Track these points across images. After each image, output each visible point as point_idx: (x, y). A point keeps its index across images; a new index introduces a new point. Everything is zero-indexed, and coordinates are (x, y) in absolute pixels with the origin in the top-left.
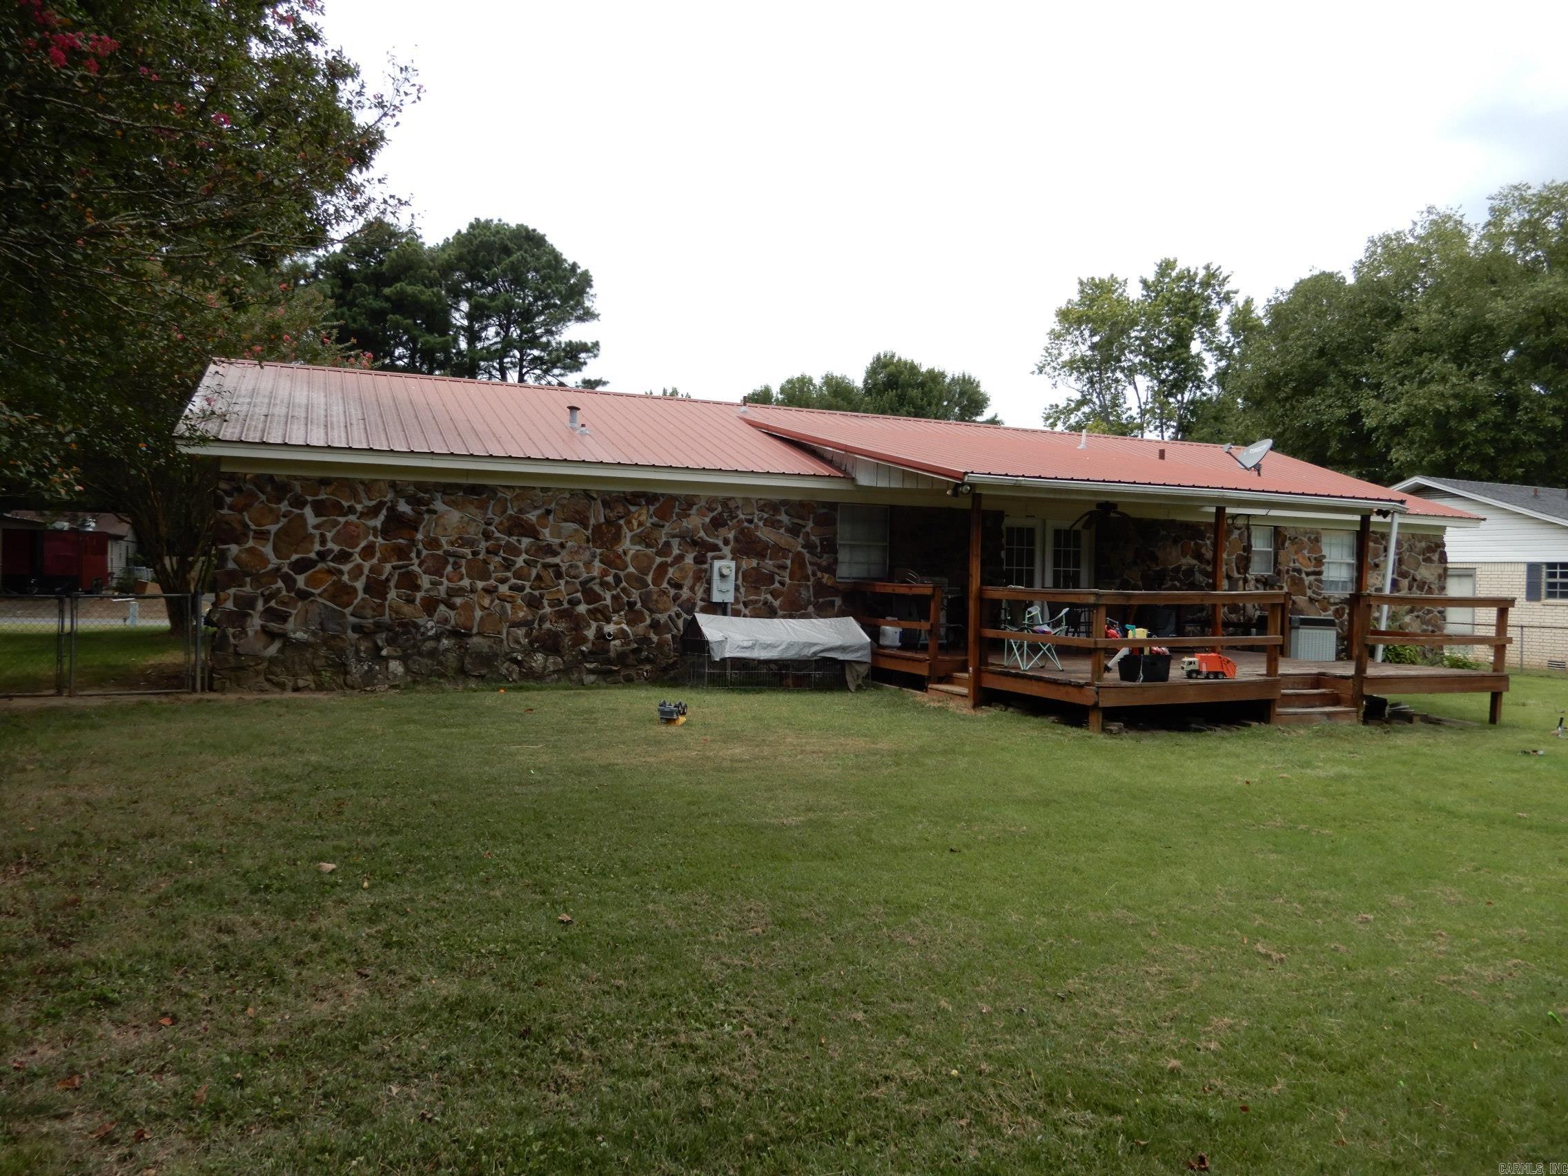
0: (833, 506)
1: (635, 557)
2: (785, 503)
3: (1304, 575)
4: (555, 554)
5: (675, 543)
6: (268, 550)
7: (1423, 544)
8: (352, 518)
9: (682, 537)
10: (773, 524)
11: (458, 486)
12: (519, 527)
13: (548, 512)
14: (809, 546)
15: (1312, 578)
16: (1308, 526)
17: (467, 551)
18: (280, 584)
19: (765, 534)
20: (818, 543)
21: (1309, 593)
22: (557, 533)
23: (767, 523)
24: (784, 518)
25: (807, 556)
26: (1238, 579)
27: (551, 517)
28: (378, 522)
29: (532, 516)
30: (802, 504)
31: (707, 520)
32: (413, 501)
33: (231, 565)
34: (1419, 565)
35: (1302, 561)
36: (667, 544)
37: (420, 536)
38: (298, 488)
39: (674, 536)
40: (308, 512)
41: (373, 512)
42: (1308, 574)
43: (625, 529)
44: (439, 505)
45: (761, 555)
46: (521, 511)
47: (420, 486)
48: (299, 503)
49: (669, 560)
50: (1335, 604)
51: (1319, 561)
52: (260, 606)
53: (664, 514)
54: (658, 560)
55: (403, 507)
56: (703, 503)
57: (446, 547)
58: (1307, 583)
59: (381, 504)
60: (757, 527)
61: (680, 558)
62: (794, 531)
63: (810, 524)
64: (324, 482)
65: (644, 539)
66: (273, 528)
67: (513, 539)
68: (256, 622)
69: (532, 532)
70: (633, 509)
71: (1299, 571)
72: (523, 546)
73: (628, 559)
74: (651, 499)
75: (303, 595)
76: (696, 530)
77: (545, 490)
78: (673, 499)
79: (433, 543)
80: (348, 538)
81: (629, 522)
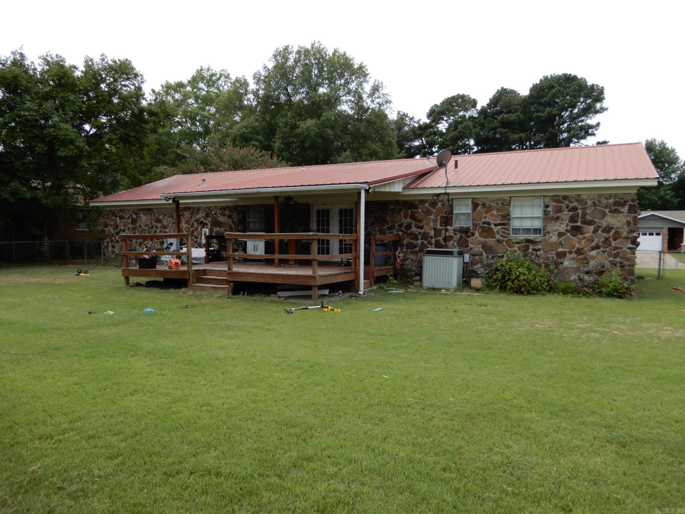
0: (244, 207)
1: (185, 228)
2: (227, 207)
3: (492, 226)
4: (166, 228)
5: (195, 223)
6: (112, 229)
7: (611, 201)
8: (125, 220)
9: (197, 221)
10: (223, 214)
11: (145, 209)
12: (159, 221)
13: (165, 215)
14: (234, 222)
15: (499, 227)
16: (496, 196)
17: (147, 228)
18: (114, 238)
19: (221, 219)
20: (236, 221)
21: (497, 236)
22: (167, 222)
23: (222, 214)
24: (227, 212)
25: (233, 226)
26: (441, 230)
27: (166, 217)
28: (130, 221)
29: (161, 217)
30: (232, 207)
31: (204, 215)
32: (136, 214)
33: (106, 234)
34: (604, 215)
35: (493, 218)
36: (193, 223)
37: (137, 224)
38: (116, 212)
39: (194, 221)
40: (118, 219)
41: (129, 218)
42: (496, 225)
43: (183, 219)
44: (141, 215)
45: (221, 227)
46: (159, 215)
47: (138, 210)
48: (116, 217)
49: (194, 229)
50: (517, 243)
51: (507, 217)
52: (110, 244)
53: (192, 214)
54: (191, 229)
55: (134, 216)
56: (203, 209)
57: (143, 227)
58: (495, 230)
59: (130, 216)
60: (218, 217)
61: (197, 228)
62: (230, 217)
63: (235, 214)
64: (121, 210)
65: (187, 222)
66: (112, 223)
67: (157, 224)
68: (110, 248)
69: (160, 221)
70: (184, 212)
71: (489, 224)
72: (159, 226)
73: (183, 229)
74: (189, 209)
75: (117, 241)
76: (200, 218)
77: (165, 208)
78: (194, 208)
79: (140, 226)
80: (125, 226)
81: (184, 217)
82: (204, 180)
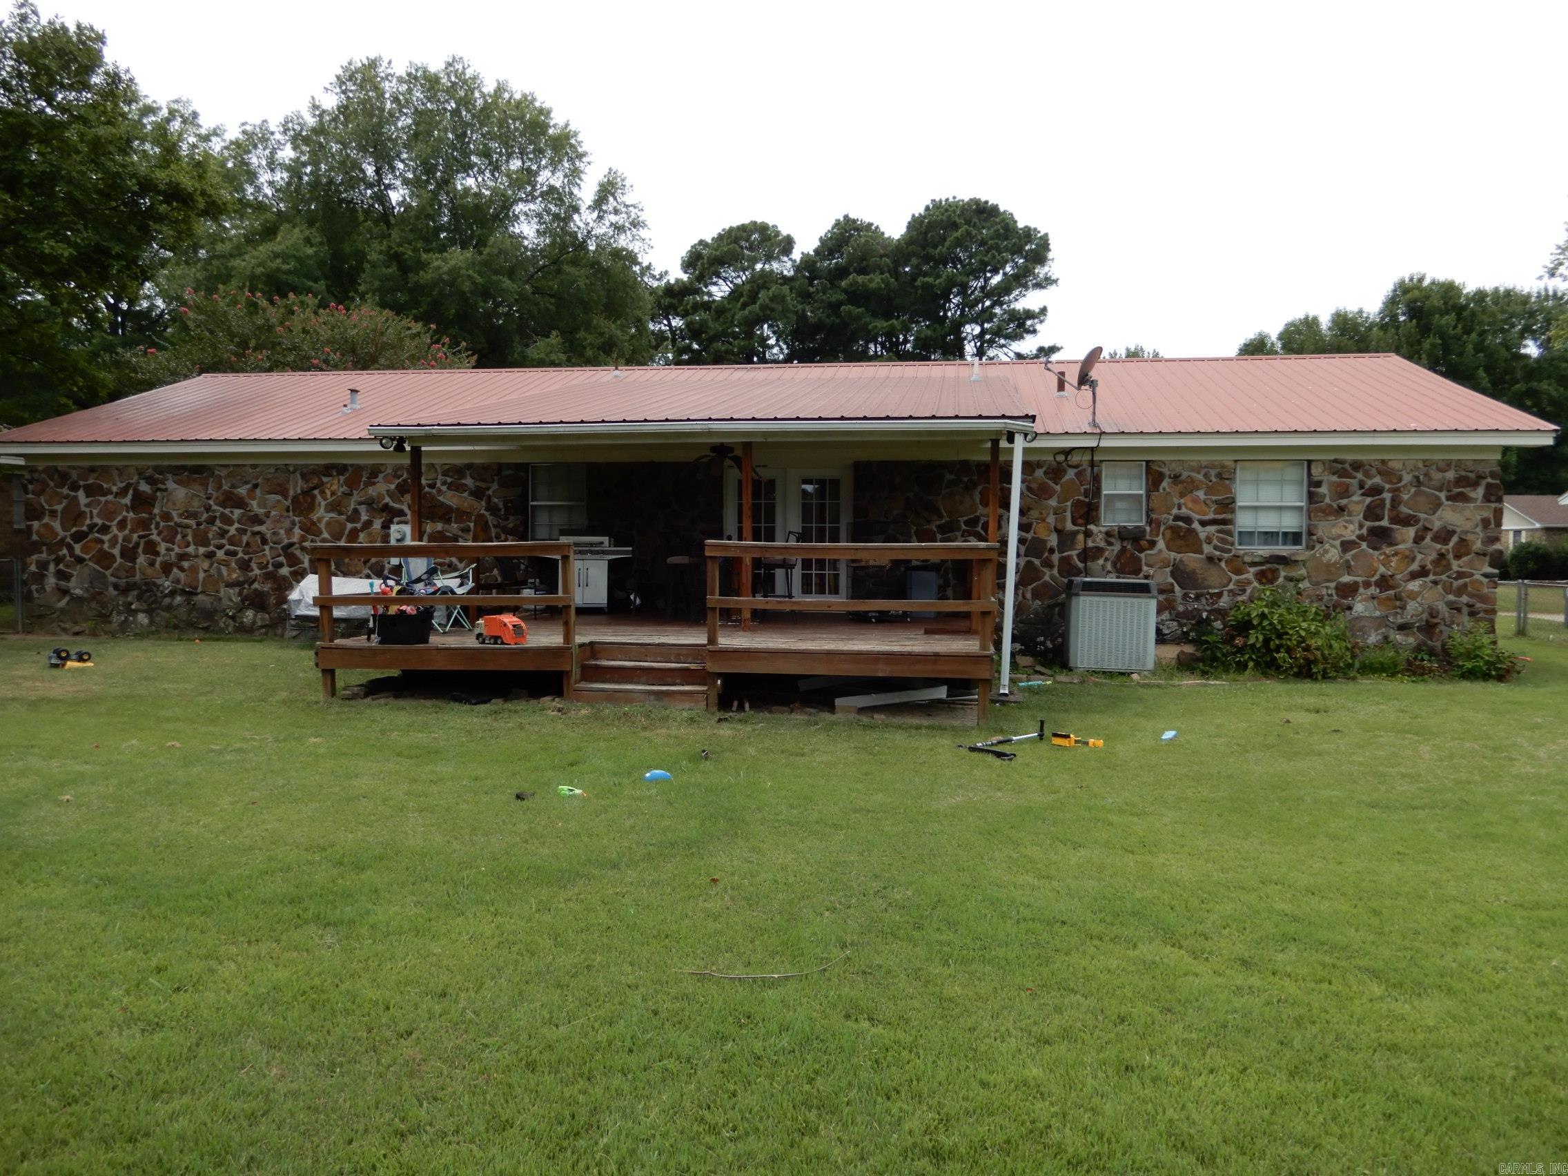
0: (524, 467)
1: (328, 524)
2: (470, 466)
3: (1196, 525)
4: (261, 523)
5: (363, 510)
6: (57, 525)
7: (1451, 475)
8: (110, 497)
9: (370, 503)
10: (457, 487)
11: (184, 468)
12: (232, 500)
13: (256, 486)
14: (492, 508)
15: (1212, 529)
16: (1205, 458)
17: (192, 522)
18: (65, 551)
19: (450, 499)
20: (501, 505)
21: (1207, 549)
22: (262, 504)
23: (451, 487)
24: (469, 482)
25: (490, 518)
26: (1076, 533)
27: (258, 491)
28: (127, 500)
29: (243, 491)
30: (485, 467)
31: (393, 487)
32: (151, 481)
33: (35, 537)
34: (1438, 505)
35: (1197, 507)
36: (356, 511)
37: (156, 511)
38: (74, 474)
39: (360, 503)
40: (81, 494)
41: (123, 493)
42: (1204, 524)
43: (319, 498)
44: (171, 485)
45: (448, 521)
46: (233, 486)
47: (159, 470)
48: (75, 487)
49: (359, 526)
50: (1254, 564)
51: (1228, 505)
52: (52, 568)
53: (352, 484)
54: (349, 526)
55: (144, 487)
56: (389, 471)
57: (176, 519)
58: (1202, 536)
59: (129, 486)
60: (439, 491)
61: (368, 524)
62: (478, 494)
63: (495, 486)
64: (92, 470)
65: (334, 507)
66: (59, 508)
67: (227, 511)
68: (51, 581)
69: (240, 503)
70: (325, 479)
71: (1188, 520)
72: (235, 517)
73: (322, 526)
74: (342, 469)
75: (80, 560)
76: (381, 497)
77: (254, 466)
78: (358, 469)
79: (166, 516)
80: (108, 514)
81: (322, 492)
82: (354, 391)
